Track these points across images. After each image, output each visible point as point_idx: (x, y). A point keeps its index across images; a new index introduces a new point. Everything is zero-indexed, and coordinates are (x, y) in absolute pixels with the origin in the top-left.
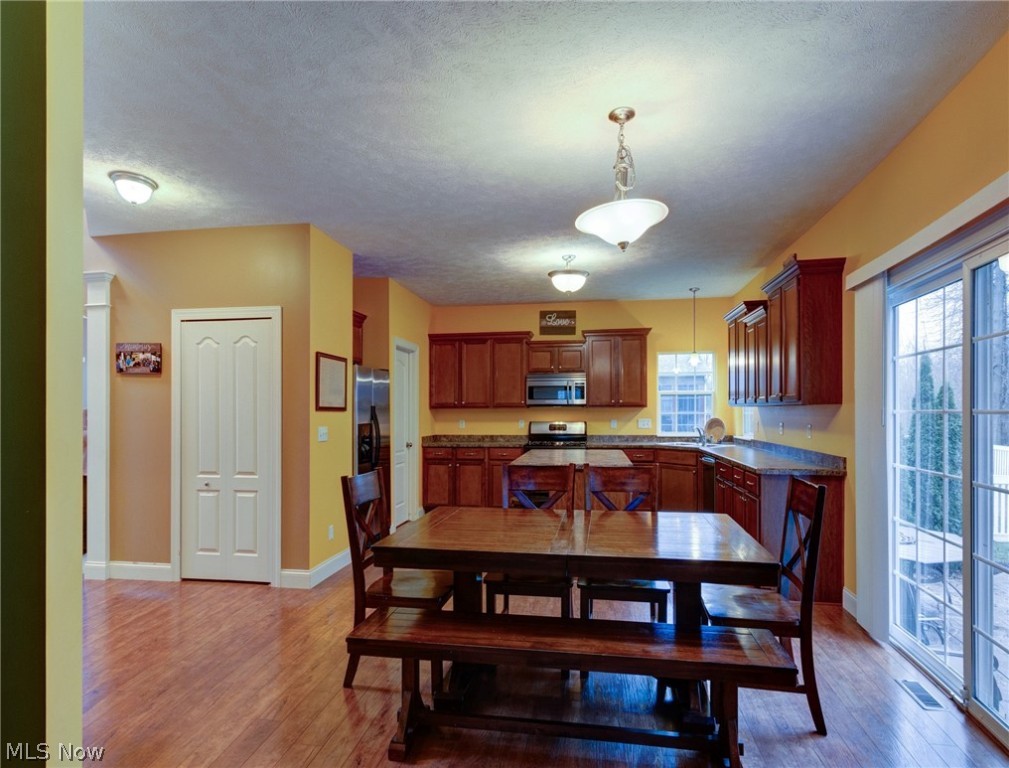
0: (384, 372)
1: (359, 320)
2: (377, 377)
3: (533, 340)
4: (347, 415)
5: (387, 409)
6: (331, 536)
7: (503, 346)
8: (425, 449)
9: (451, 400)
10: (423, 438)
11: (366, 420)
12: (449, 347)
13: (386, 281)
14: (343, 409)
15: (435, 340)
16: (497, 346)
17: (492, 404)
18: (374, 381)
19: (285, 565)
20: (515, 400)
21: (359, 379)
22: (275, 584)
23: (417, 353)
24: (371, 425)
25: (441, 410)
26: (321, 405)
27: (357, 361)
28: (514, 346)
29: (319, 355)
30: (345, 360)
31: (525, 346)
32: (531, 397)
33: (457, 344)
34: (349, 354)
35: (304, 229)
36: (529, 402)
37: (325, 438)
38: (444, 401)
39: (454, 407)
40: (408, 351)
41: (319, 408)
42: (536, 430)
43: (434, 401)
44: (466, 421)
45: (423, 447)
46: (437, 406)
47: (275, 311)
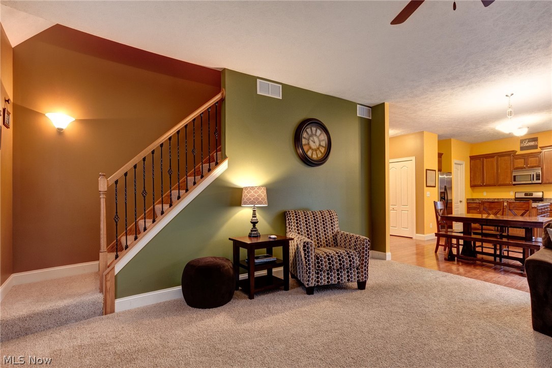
0: (450, 173)
1: (440, 155)
2: (447, 175)
3: (517, 154)
4: (436, 189)
5: (451, 188)
6: (431, 227)
7: (502, 158)
8: (468, 203)
9: (479, 183)
10: (467, 199)
11: (443, 191)
12: (478, 161)
13: (451, 139)
14: (435, 187)
15: (472, 158)
16: (499, 158)
17: (497, 184)
18: (446, 177)
19: (417, 233)
20: (508, 182)
21: (440, 176)
22: (414, 238)
23: (464, 165)
24: (444, 192)
25: (475, 188)
26: (428, 185)
27: (440, 170)
28: (506, 158)
29: (427, 170)
30: (435, 171)
31: (512, 157)
32: (515, 180)
33: (482, 159)
34: (436, 168)
35: (422, 133)
36: (514, 183)
37: (429, 195)
38: (476, 184)
39: (481, 186)
40: (460, 164)
41: (427, 186)
42: (518, 196)
43: (473, 184)
44: (487, 192)
45: (467, 203)
46: (473, 186)
47: (413, 158)
